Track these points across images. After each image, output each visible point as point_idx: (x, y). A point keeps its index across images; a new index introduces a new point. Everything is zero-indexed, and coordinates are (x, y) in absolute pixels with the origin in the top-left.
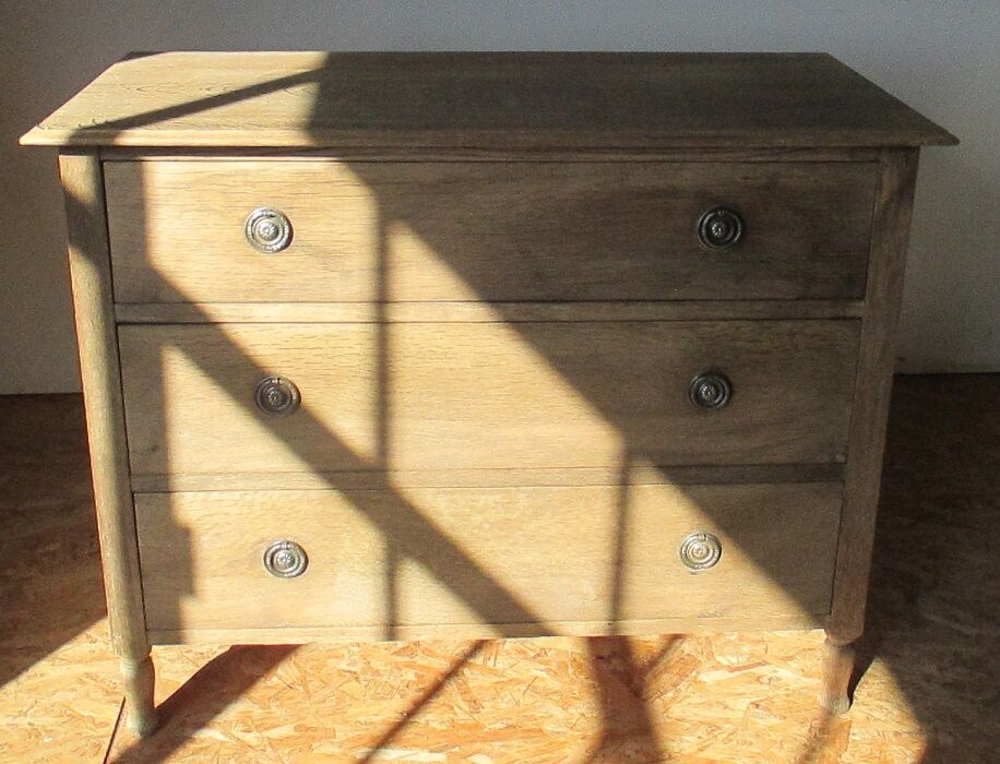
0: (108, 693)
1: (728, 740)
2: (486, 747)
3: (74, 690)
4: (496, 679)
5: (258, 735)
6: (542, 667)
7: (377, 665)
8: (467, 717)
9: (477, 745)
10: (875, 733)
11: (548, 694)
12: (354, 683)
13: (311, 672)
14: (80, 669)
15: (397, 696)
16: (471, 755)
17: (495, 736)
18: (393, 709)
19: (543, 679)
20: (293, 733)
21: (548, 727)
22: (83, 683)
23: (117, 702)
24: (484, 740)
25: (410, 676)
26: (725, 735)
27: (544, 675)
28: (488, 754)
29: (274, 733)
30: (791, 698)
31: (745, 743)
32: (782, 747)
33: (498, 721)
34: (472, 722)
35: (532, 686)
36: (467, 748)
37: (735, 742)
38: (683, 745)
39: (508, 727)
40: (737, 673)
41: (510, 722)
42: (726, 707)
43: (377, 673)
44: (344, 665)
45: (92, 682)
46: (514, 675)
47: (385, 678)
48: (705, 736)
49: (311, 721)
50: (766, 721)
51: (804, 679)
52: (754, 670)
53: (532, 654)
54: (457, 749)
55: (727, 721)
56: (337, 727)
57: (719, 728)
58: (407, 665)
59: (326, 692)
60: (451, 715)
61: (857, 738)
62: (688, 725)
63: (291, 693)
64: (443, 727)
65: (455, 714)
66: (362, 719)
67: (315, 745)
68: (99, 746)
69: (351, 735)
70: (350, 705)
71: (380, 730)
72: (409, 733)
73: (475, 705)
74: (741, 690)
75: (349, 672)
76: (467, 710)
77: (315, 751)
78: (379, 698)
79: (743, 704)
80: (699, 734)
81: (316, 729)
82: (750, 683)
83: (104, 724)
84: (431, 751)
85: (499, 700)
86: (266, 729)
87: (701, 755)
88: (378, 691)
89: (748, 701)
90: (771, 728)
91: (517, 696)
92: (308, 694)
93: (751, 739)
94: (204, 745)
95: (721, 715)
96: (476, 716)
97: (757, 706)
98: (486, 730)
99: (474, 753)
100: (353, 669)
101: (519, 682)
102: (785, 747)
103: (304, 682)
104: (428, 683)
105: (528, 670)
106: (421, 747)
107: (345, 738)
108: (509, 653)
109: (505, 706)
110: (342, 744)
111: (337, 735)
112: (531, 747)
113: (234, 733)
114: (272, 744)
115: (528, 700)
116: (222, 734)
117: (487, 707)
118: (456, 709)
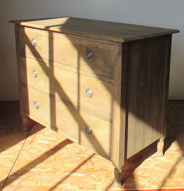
0: (11, 161)
1: (149, 172)
2: (95, 173)
3: (3, 160)
4: (98, 159)
5: (44, 170)
7: (72, 156)
8: (91, 167)
10: (182, 171)
12: (67, 160)
13: (57, 157)
14: (5, 156)
15: (76, 162)
16: (91, 175)
17: (97, 171)
18: (75, 165)
20: (52, 170)
21: (109, 169)
22: (6, 159)
23: (13, 163)
24: (94, 171)
25: (79, 158)
26: (148, 171)
28: (95, 174)
29: (47, 170)
30: (164, 164)
31: (153, 173)
32: (161, 174)
33: (98, 168)
34: (92, 168)
36: (90, 173)
37: (150, 173)
38: (139, 173)
39: (100, 169)
40: (152, 159)
41: (101, 168)
43: (72, 158)
44: (65, 156)
45: (8, 159)
47: (74, 159)
48: (144, 171)
49: (56, 167)
50: (157, 169)
51: (167, 160)
52: (156, 158)
54: (88, 173)
55: (149, 168)
57: (147, 170)
58: (79, 156)
59: (60, 161)
61: (178, 172)
62: (140, 169)
63: (52, 161)
64: (85, 169)
65: (89, 166)
66: (67, 167)
67: (56, 172)
68: (8, 172)
69: (65, 170)
70: (65, 164)
71: (72, 169)
72: (78, 170)
73: (93, 164)
74: (153, 162)
75: (66, 157)
76: (91, 165)
77: (56, 173)
78: (71, 163)
79: (153, 165)
80: (143, 171)
81: (57, 169)
82: (155, 161)
83: (10, 167)
84: (82, 174)
85: (99, 164)
86: (46, 169)
87: (143, 175)
88: (72, 161)
89: (154, 164)
90: (159, 170)
91: (103, 163)
92: (56, 162)
93: (154, 172)
94: (31, 172)
95: (148, 167)
96: (93, 167)
97: (156, 165)
98: (95, 169)
99: (92, 174)
100: (67, 157)
102: (162, 174)
103: (55, 159)
104: (83, 160)
106: (80, 173)
107: (63, 171)
109: (100, 165)
110: (62, 172)
111: (62, 170)
112: (105, 173)
113: (38, 169)
114: (47, 172)
115: (105, 163)
116: (36, 169)
117: (96, 165)
118: (89, 165)
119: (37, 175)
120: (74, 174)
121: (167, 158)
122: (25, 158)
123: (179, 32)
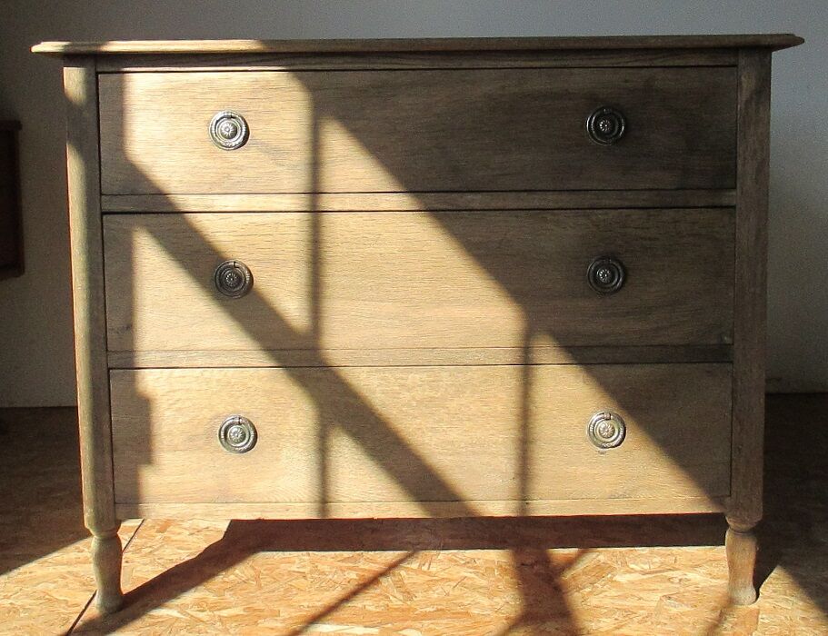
0: (85, 585)
1: (643, 621)
2: (418, 625)
3: (56, 582)
4: (428, 578)
5: (210, 613)
6: (471, 570)
8: (401, 603)
9: (406, 624)
10: (783, 618)
11: (475, 588)
12: (302, 580)
13: (265, 572)
14: (64, 569)
15: (339, 588)
16: (402, 630)
17: (426, 616)
19: (471, 578)
20: (242, 613)
21: (475, 611)
23: (91, 591)
24: (415, 619)
25: (353, 575)
26: (640, 618)
27: (473, 575)
28: (418, 629)
29: (224, 613)
30: (700, 593)
31: (659, 623)
33: (428, 606)
34: (405, 607)
35: (461, 582)
36: (398, 625)
37: (649, 623)
38: (600, 625)
39: (438, 610)
40: (650, 576)
41: (439, 607)
42: (640, 599)
43: (323, 573)
44: (294, 568)
46: (446, 576)
47: (330, 577)
48: (621, 618)
49: (259, 604)
50: (678, 609)
51: (711, 580)
52: (665, 574)
53: (463, 562)
54: (389, 625)
55: (642, 608)
56: (281, 609)
57: (634, 613)
58: (349, 568)
59: (276, 585)
60: (386, 602)
61: (766, 621)
62: (605, 610)
63: (245, 586)
64: (378, 610)
65: (390, 601)
66: (306, 604)
67: (260, 621)
69: (293, 615)
70: (296, 594)
73: (409, 595)
74: (654, 587)
75: (298, 572)
76: (402, 598)
77: (260, 625)
78: (320, 589)
79: (657, 596)
80: (616, 617)
81: (262, 611)
82: (661, 582)
84: (366, 627)
85: (431, 592)
86: (218, 610)
87: (618, 631)
88: (323, 585)
89: (660, 595)
90: (683, 613)
91: (448, 589)
92: (260, 587)
93: (665, 621)
94: (161, 620)
95: (635, 604)
96: (409, 603)
97: (670, 598)
98: (417, 612)
99: (405, 628)
100: (301, 570)
101: (450, 580)
103: (257, 578)
105: (459, 573)
106: (358, 623)
107: (287, 617)
108: (441, 561)
109: (436, 596)
110: (284, 620)
111: (281, 615)
112: (457, 624)
113: (188, 611)
114: (221, 619)
115: (457, 592)
116: (179, 612)
117: (420, 596)
118: (391, 598)
121: (710, 574)
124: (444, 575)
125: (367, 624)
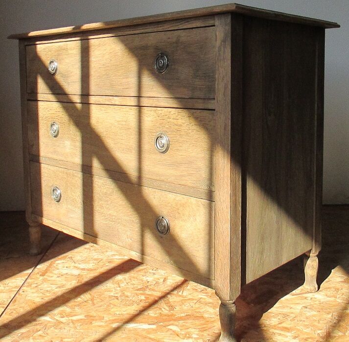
1: (293, 320)
2: (176, 323)
4: (182, 299)
5: (67, 318)
6: (204, 294)
7: (128, 294)
8: (167, 312)
9: (171, 322)
11: (206, 304)
12: (116, 300)
13: (96, 296)
15: (136, 305)
16: (168, 326)
17: (181, 319)
18: (133, 309)
19: (205, 299)
20: (83, 318)
21: (206, 316)
23: (3, 307)
24: (175, 320)
25: (143, 297)
26: (291, 318)
27: (205, 297)
28: (177, 325)
29: (74, 318)
30: (321, 305)
31: (301, 321)
32: (319, 323)
33: (182, 313)
34: (170, 314)
35: (199, 301)
36: (167, 323)
37: (296, 321)
38: (271, 322)
39: (187, 315)
40: (296, 296)
41: (188, 314)
42: (291, 308)
43: (127, 296)
44: (112, 294)
46: (191, 297)
47: (131, 298)
48: (282, 318)
49: (93, 313)
50: (309, 313)
51: (328, 298)
52: (303, 295)
53: (200, 290)
54: (162, 323)
55: (292, 313)
56: (105, 316)
57: (288, 316)
58: (142, 294)
59: (101, 303)
60: (160, 311)
62: (273, 314)
63: (86, 303)
64: (156, 316)
65: (162, 311)
66: (118, 313)
67: (93, 322)
69: (111, 319)
70: (113, 308)
71: (127, 317)
72: (140, 318)
73: (172, 308)
74: (298, 302)
75: (114, 296)
76: (168, 310)
77: (93, 324)
78: (126, 305)
79: (299, 307)
80: (279, 317)
81: (95, 317)
82: (302, 299)
84: (149, 324)
85: (183, 306)
86: (72, 316)
87: (280, 325)
88: (127, 303)
89: (301, 306)
90: (314, 316)
91: (192, 304)
92: (94, 304)
93: (304, 320)
94: (40, 322)
95: (289, 311)
96: (172, 312)
97: (306, 308)
98: (176, 316)
99: (170, 325)
100: (116, 295)
101: (193, 299)
102: (321, 322)
103: (92, 300)
104: (151, 300)
105: (198, 296)
106: (145, 323)
107: (108, 320)
108: (188, 290)
109: (186, 308)
110: (106, 322)
111: (105, 319)
112: (197, 322)
113: (55, 318)
114: (73, 321)
115: (197, 306)
116: (50, 318)
117: (178, 308)
118: (163, 309)
119: (52, 328)
120: (131, 326)
121: (326, 295)
122: (29, 298)
123: (339, 26)
124: (190, 297)
125: (151, 323)
